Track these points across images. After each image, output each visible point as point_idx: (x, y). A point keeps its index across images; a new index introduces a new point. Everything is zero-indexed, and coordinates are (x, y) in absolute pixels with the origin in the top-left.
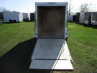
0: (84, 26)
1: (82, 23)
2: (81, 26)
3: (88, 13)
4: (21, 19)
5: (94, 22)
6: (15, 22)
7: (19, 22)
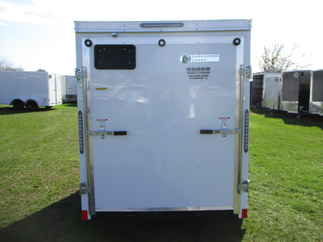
0: (286, 123)
1: (276, 108)
2: (273, 120)
3: (296, 76)
4: (55, 97)
5: (318, 104)
6: (32, 106)
7: (48, 108)
